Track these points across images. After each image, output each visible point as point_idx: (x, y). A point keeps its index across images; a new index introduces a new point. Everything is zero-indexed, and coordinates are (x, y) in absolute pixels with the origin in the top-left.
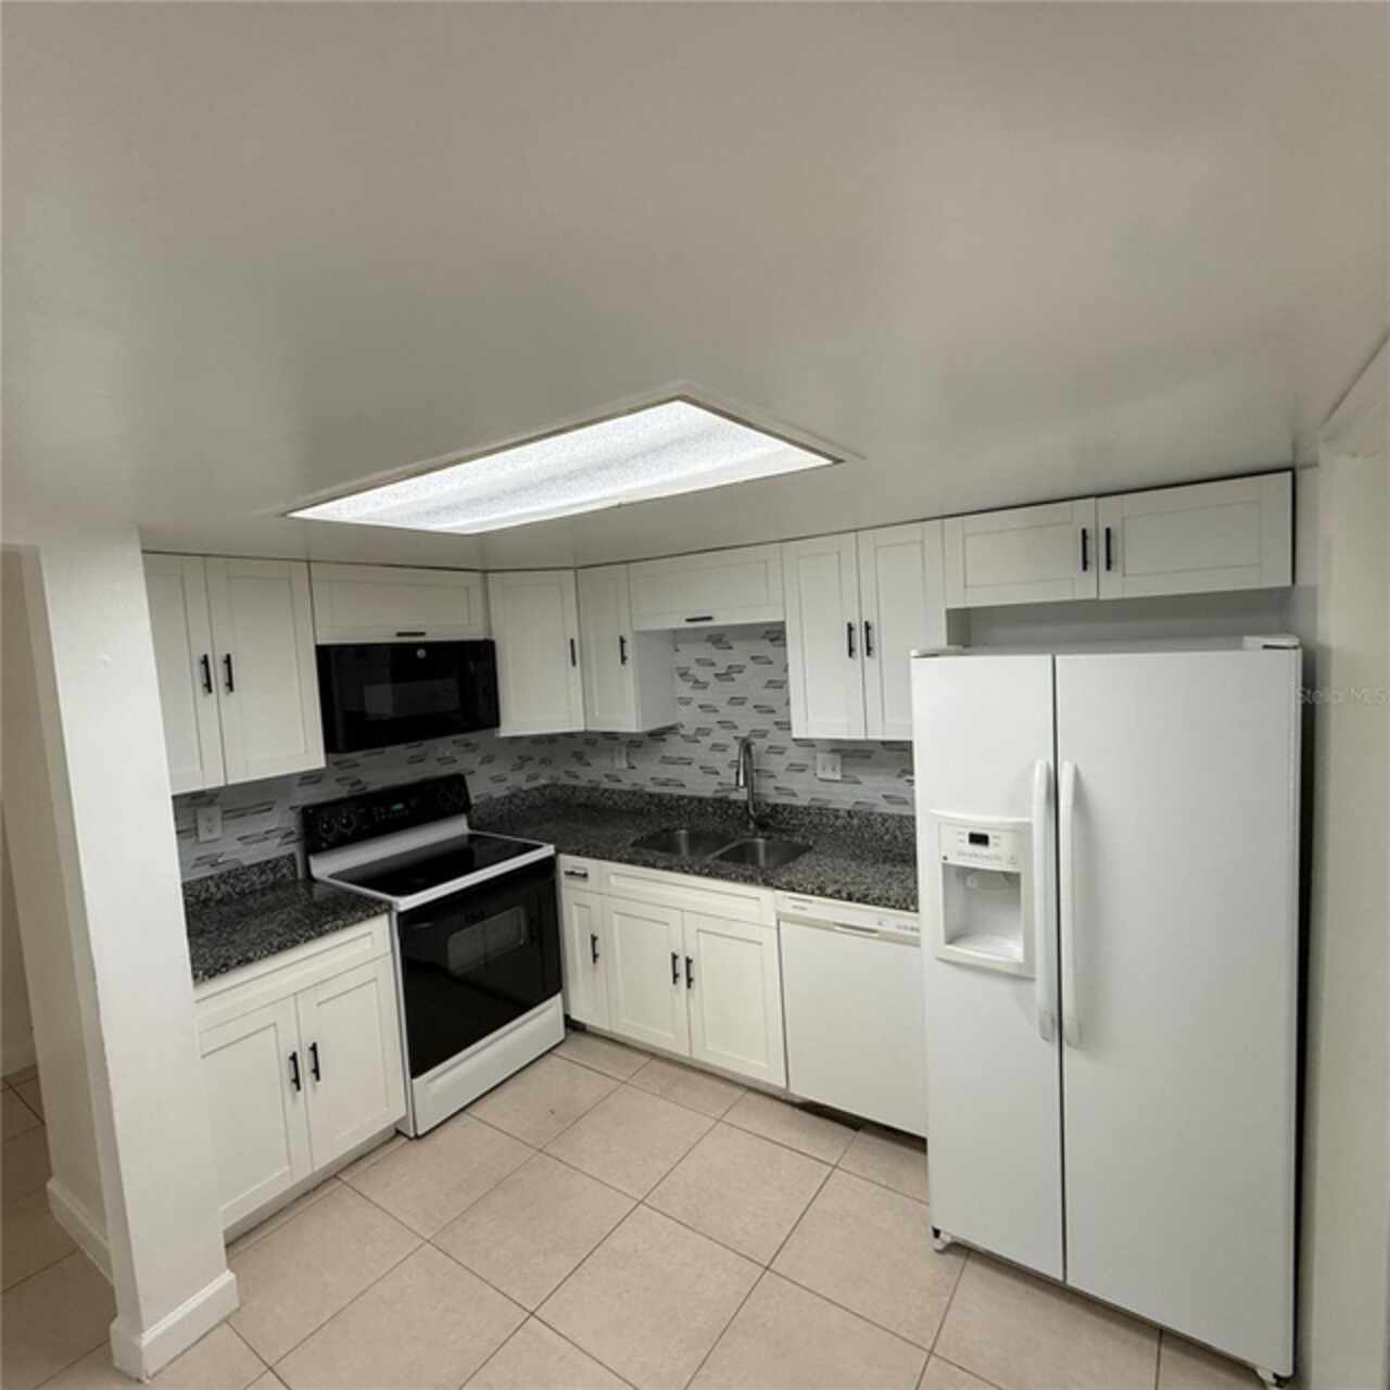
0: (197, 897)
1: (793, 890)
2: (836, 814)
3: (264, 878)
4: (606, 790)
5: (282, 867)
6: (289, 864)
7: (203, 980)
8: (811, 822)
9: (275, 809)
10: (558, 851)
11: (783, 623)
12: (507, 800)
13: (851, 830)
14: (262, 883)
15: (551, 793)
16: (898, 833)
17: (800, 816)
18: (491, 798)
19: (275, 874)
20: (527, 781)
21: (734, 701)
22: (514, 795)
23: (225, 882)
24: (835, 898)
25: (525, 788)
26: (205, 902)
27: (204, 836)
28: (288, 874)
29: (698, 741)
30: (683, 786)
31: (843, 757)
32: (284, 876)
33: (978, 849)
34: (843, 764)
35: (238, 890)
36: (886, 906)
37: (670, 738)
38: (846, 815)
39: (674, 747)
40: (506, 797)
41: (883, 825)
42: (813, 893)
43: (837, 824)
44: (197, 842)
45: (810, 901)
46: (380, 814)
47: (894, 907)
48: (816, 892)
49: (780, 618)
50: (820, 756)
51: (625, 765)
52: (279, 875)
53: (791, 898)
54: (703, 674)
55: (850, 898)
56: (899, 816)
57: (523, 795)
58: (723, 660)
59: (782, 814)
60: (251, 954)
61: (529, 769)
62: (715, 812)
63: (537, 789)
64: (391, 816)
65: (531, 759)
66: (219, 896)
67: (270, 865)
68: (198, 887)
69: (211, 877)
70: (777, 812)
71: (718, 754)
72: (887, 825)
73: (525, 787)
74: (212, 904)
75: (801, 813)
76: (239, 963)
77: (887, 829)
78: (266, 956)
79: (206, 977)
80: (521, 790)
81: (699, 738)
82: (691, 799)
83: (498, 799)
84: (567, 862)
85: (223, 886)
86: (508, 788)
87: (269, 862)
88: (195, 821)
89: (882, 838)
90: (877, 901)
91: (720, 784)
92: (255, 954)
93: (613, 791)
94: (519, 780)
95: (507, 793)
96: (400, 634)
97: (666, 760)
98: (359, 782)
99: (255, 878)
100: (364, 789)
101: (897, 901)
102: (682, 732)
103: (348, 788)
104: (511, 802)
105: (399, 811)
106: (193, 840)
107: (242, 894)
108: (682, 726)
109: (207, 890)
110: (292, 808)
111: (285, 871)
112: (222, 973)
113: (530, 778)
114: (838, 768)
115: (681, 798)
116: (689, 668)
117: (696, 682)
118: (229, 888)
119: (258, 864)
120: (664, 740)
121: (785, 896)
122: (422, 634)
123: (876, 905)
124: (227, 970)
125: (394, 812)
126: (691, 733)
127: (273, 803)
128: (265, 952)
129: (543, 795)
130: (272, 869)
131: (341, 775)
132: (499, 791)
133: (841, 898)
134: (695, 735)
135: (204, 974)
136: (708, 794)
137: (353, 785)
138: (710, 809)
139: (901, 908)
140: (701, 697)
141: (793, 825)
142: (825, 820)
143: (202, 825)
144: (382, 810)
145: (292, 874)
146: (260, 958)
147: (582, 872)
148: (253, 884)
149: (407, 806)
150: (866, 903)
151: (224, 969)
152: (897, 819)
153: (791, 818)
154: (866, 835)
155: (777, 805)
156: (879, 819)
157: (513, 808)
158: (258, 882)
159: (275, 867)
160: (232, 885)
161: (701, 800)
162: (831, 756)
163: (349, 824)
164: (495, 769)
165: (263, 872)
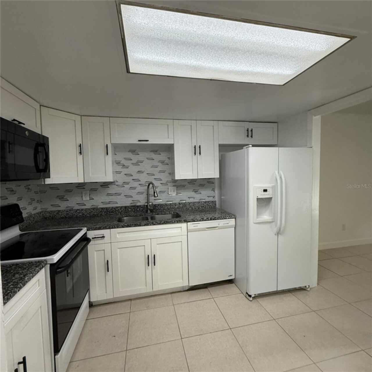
1: (194, 221)
2: (175, 204)
4: (78, 210)
8: (167, 208)
10: (87, 230)
11: (173, 144)
13: (180, 208)
15: (43, 215)
16: (193, 207)
17: (164, 207)
20: (34, 210)
21: (139, 172)
24: (207, 220)
25: (33, 213)
29: (124, 187)
30: (117, 203)
31: (177, 187)
33: (265, 193)
34: (177, 190)
36: (221, 219)
37: (112, 187)
38: (178, 204)
39: (113, 189)
41: (189, 205)
42: (200, 221)
43: (175, 207)
45: (199, 223)
47: (223, 219)
48: (201, 220)
49: (172, 143)
50: (170, 188)
51: (88, 199)
53: (193, 224)
54: (127, 163)
55: (211, 220)
56: (193, 202)
58: (135, 158)
59: (158, 207)
61: (34, 204)
62: (132, 210)
70: (156, 206)
71: (133, 191)
72: (190, 205)
75: (164, 206)
77: (190, 206)
81: (125, 185)
82: (121, 207)
84: (91, 234)
86: (27, 213)
89: (189, 209)
90: (218, 218)
91: (133, 201)
93: (82, 210)
95: (27, 215)
97: (108, 195)
101: (223, 217)
102: (117, 184)
108: (117, 182)
114: (175, 191)
115: (117, 207)
116: (121, 161)
117: (124, 165)
120: (109, 187)
121: (191, 224)
122: (24, 124)
123: (218, 219)
126: (121, 184)
129: (40, 216)
133: (209, 220)
134: (123, 184)
136: (128, 205)
138: (129, 210)
139: (225, 219)
140: (125, 171)
141: (162, 210)
142: (172, 207)
147: (102, 236)
150: (216, 220)
152: (193, 203)
153: (161, 208)
154: (184, 209)
155: (156, 205)
156: (188, 204)
161: (126, 207)
162: (173, 187)
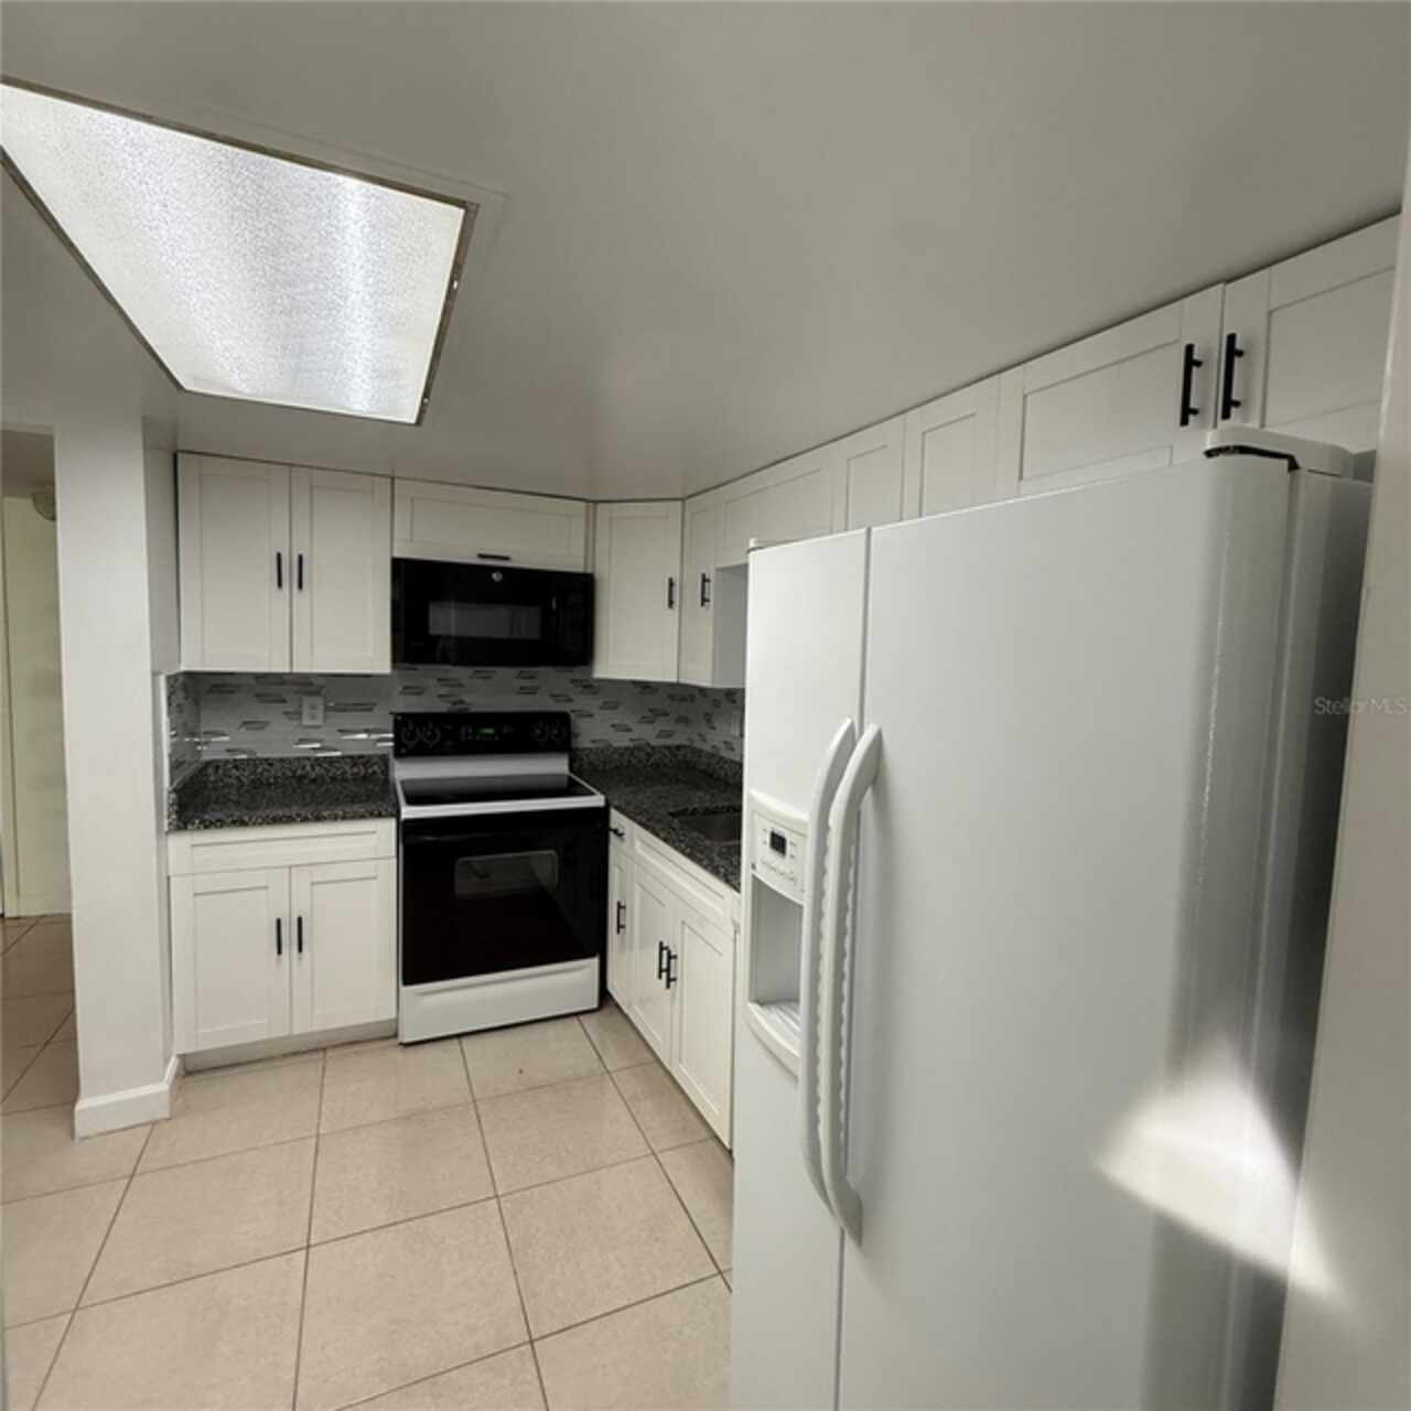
0: (294, 772)
3: (355, 770)
4: (721, 759)
5: (375, 764)
6: (381, 763)
7: (199, 828)
9: (375, 710)
10: (609, 804)
12: (629, 752)
14: (353, 774)
15: (685, 756)
18: (610, 745)
19: (366, 769)
20: (658, 737)
22: (638, 748)
23: (320, 765)
25: (653, 743)
26: (302, 778)
27: (306, 721)
28: (379, 771)
32: (374, 773)
35: (330, 775)
40: (627, 749)
44: (300, 724)
46: (467, 735)
52: (370, 771)
57: (649, 750)
60: (246, 819)
61: (662, 724)
63: (668, 748)
64: (478, 738)
65: (666, 714)
66: (313, 775)
67: (363, 760)
68: (296, 763)
69: (308, 758)
73: (655, 742)
74: (306, 781)
76: (234, 822)
78: (261, 824)
79: (202, 826)
80: (648, 745)
83: (616, 749)
84: (615, 818)
85: (317, 768)
86: (631, 740)
87: (361, 757)
88: (301, 706)
92: (250, 819)
93: (726, 761)
94: (648, 734)
95: (631, 745)
96: (482, 556)
98: (462, 702)
99: (347, 768)
100: (467, 709)
103: (449, 705)
104: (632, 754)
105: (488, 735)
106: (295, 723)
107: (333, 779)
109: (303, 768)
110: (392, 713)
111: (376, 768)
112: (216, 827)
113: (662, 735)
118: (322, 771)
119: (351, 757)
122: (506, 558)
124: (221, 826)
125: (482, 735)
127: (374, 705)
128: (260, 820)
129: (675, 756)
130: (364, 764)
131: (444, 691)
132: (622, 741)
135: (200, 823)
137: (455, 703)
143: (306, 710)
144: (470, 731)
145: (383, 772)
146: (254, 824)
147: (622, 831)
148: (344, 773)
149: (498, 732)
151: (219, 824)
157: (634, 761)
158: (349, 771)
159: (367, 762)
160: (326, 769)
163: (433, 737)
164: (616, 717)
165: (355, 765)
